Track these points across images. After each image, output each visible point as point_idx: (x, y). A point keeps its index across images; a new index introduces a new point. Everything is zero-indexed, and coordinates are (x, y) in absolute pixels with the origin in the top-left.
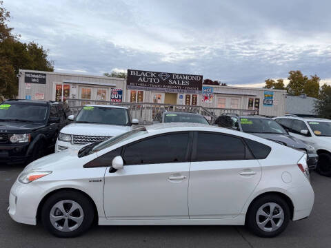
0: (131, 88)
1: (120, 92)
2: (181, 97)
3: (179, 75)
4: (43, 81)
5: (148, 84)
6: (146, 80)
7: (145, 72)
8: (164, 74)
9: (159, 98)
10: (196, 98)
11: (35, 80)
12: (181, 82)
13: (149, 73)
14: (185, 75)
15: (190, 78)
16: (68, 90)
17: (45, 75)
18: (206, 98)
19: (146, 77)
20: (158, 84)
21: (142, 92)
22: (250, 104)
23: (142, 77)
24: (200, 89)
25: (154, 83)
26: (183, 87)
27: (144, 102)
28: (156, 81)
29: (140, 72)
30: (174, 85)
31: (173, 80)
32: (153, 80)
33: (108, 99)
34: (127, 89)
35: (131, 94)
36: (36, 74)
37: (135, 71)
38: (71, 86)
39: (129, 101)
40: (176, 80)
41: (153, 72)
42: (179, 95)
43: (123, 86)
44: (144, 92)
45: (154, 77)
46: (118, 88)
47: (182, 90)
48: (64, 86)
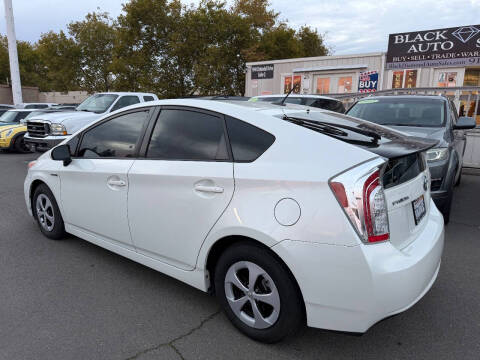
0: (391, 67)
1: (374, 77)
4: (270, 75)
5: (428, 55)
6: (424, 47)
7: (422, 33)
9: (451, 80)
11: (261, 75)
13: (431, 34)
17: (272, 65)
19: (425, 43)
20: (451, 51)
21: (415, 72)
23: (417, 43)
25: (440, 51)
27: (417, 86)
28: (447, 46)
29: (413, 35)
32: (439, 46)
33: (355, 90)
34: (386, 69)
35: (394, 77)
36: (263, 66)
37: (404, 34)
38: (303, 76)
39: (389, 87)
41: (441, 31)
43: (378, 66)
44: (419, 70)
45: (441, 40)
46: (371, 70)
48: (295, 77)
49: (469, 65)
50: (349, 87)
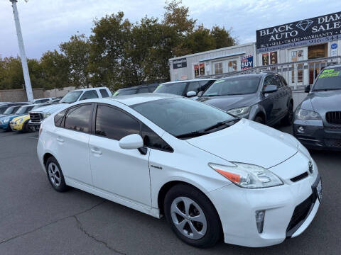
0: (260, 51)
1: (251, 59)
2: (334, 46)
3: (329, 16)
4: (184, 65)
5: (282, 41)
6: (279, 37)
7: (277, 27)
8: (305, 22)
11: (178, 66)
12: (331, 25)
13: (283, 27)
14: (339, 14)
16: (203, 68)
17: (185, 59)
19: (279, 33)
20: (297, 37)
21: (276, 53)
23: (274, 34)
25: (290, 38)
26: (336, 32)
27: (279, 62)
28: (294, 34)
29: (271, 29)
30: (321, 32)
31: (319, 26)
32: (289, 34)
33: (239, 69)
34: (257, 53)
35: (263, 58)
36: (180, 60)
37: (265, 29)
38: (205, 63)
39: (261, 64)
40: (324, 24)
41: (289, 24)
43: (252, 52)
45: (289, 30)
46: (248, 55)
47: (336, 36)
48: (201, 65)
49: (309, 44)
50: (235, 67)
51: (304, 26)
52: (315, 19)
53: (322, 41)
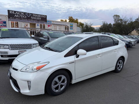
0: (10, 20)
1: (5, 22)
2: (38, 25)
3: (36, 14)
5: (20, 18)
6: (19, 16)
7: (18, 12)
9: (27, 26)
10: (45, 26)
12: (37, 18)
13: (20, 13)
14: (39, 15)
15: (41, 16)
18: (49, 26)
20: (26, 18)
22: (66, 28)
23: (17, 14)
24: (46, 22)
25: (23, 18)
26: (38, 20)
28: (25, 17)
29: (15, 12)
30: (34, 19)
31: (33, 17)
32: (23, 17)
34: (8, 20)
35: (11, 23)
40: (35, 17)
41: (23, 12)
42: (37, 24)
43: (6, 19)
44: (19, 22)
45: (23, 15)
47: (38, 22)
49: (30, 22)
51: (29, 15)
52: (32, 14)
53: (34, 22)
